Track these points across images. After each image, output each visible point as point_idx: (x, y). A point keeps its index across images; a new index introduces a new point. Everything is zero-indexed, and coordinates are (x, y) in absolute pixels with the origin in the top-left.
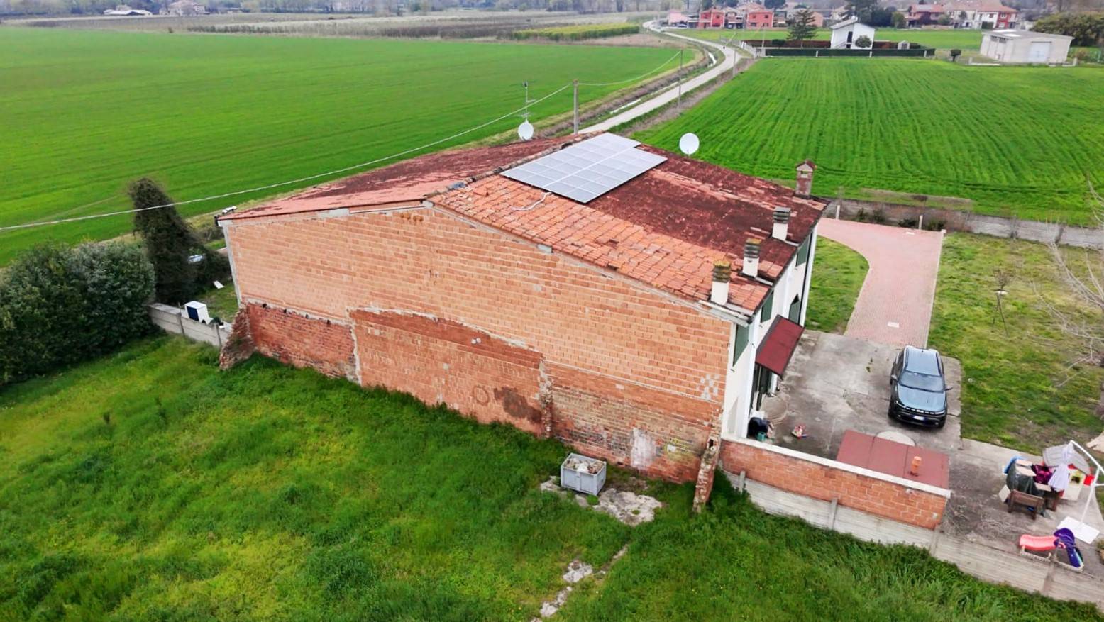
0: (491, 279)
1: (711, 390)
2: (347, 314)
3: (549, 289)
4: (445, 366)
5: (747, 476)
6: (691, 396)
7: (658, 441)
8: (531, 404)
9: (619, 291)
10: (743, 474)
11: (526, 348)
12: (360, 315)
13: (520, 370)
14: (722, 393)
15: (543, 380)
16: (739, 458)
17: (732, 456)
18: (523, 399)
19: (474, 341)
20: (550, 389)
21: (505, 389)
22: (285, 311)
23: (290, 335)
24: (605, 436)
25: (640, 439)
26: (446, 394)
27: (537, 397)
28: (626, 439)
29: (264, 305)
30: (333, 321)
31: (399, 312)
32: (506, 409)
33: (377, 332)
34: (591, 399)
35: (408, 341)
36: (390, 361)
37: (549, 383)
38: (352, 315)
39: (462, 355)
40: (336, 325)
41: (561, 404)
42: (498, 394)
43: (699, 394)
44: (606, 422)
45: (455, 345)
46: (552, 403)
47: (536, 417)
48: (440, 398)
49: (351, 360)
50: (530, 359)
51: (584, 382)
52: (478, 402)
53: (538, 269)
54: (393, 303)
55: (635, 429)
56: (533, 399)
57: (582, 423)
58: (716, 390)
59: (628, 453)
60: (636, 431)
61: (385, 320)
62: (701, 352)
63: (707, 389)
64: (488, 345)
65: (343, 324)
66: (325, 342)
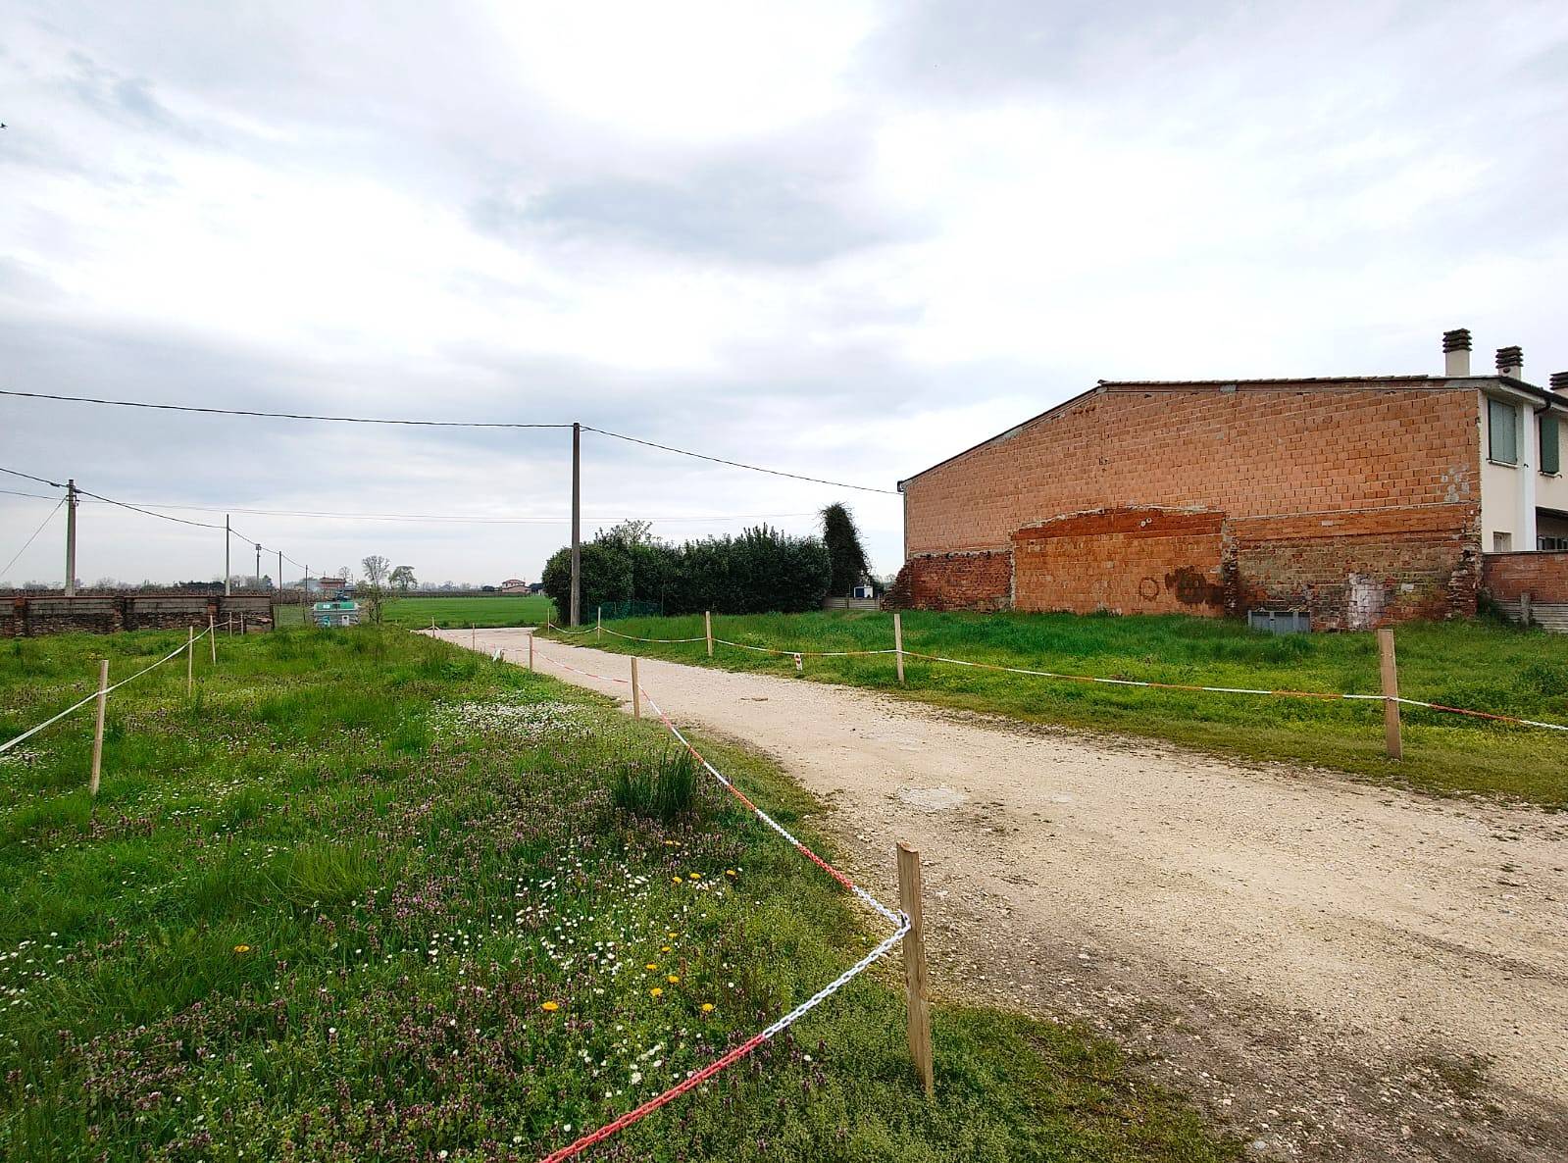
0: (1168, 445)
1: (1459, 489)
2: (1008, 538)
3: (1233, 433)
4: (1109, 564)
5: (1533, 599)
6: (1430, 505)
7: (1386, 583)
8: (1211, 581)
9: (1320, 404)
10: (1525, 598)
11: (1205, 511)
12: (1025, 534)
13: (1197, 543)
14: (1476, 488)
15: (1226, 546)
16: (1516, 576)
17: (1506, 576)
18: (1202, 579)
19: (1143, 524)
20: (1234, 553)
21: (1179, 572)
22: (948, 555)
23: (948, 581)
24: (1309, 598)
25: (1361, 587)
26: (1108, 600)
27: (1218, 569)
28: (1340, 592)
29: (929, 556)
30: (993, 551)
31: (1063, 517)
32: (1178, 597)
33: (1037, 548)
34: (1289, 552)
35: (1069, 547)
36: (1049, 578)
37: (1233, 546)
38: (1013, 538)
39: (1129, 545)
40: (997, 554)
41: (1248, 569)
42: (1169, 581)
43: (1442, 498)
44: (1310, 576)
45: (1121, 536)
46: (1237, 572)
47: (1216, 597)
48: (1101, 606)
49: (1008, 590)
50: (1209, 523)
51: (1278, 531)
52: (1146, 598)
53: (1221, 415)
54: (1057, 510)
55: (1350, 575)
56: (1213, 573)
57: (1278, 587)
58: (1465, 487)
59: (1344, 613)
60: (1353, 578)
61: (1047, 532)
62: (1437, 442)
63: (1451, 488)
64: (1162, 523)
65: (1001, 550)
66: (983, 578)
